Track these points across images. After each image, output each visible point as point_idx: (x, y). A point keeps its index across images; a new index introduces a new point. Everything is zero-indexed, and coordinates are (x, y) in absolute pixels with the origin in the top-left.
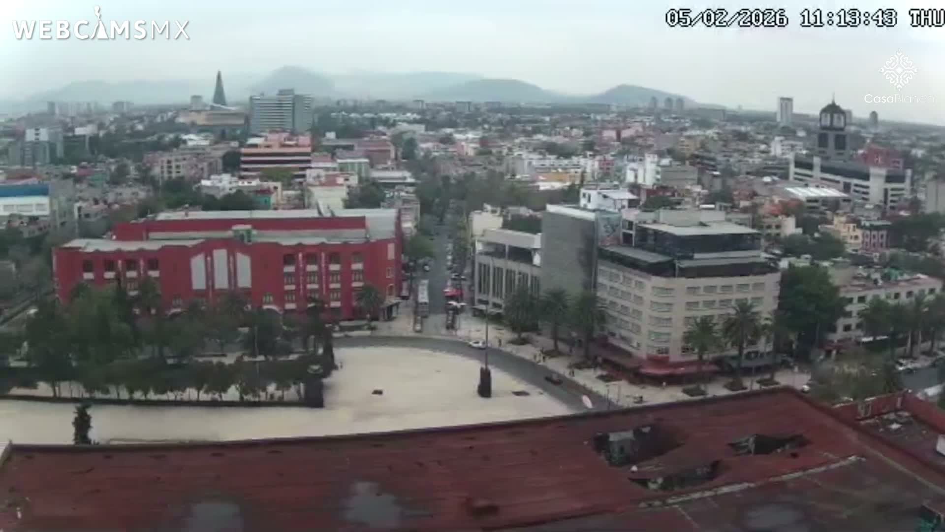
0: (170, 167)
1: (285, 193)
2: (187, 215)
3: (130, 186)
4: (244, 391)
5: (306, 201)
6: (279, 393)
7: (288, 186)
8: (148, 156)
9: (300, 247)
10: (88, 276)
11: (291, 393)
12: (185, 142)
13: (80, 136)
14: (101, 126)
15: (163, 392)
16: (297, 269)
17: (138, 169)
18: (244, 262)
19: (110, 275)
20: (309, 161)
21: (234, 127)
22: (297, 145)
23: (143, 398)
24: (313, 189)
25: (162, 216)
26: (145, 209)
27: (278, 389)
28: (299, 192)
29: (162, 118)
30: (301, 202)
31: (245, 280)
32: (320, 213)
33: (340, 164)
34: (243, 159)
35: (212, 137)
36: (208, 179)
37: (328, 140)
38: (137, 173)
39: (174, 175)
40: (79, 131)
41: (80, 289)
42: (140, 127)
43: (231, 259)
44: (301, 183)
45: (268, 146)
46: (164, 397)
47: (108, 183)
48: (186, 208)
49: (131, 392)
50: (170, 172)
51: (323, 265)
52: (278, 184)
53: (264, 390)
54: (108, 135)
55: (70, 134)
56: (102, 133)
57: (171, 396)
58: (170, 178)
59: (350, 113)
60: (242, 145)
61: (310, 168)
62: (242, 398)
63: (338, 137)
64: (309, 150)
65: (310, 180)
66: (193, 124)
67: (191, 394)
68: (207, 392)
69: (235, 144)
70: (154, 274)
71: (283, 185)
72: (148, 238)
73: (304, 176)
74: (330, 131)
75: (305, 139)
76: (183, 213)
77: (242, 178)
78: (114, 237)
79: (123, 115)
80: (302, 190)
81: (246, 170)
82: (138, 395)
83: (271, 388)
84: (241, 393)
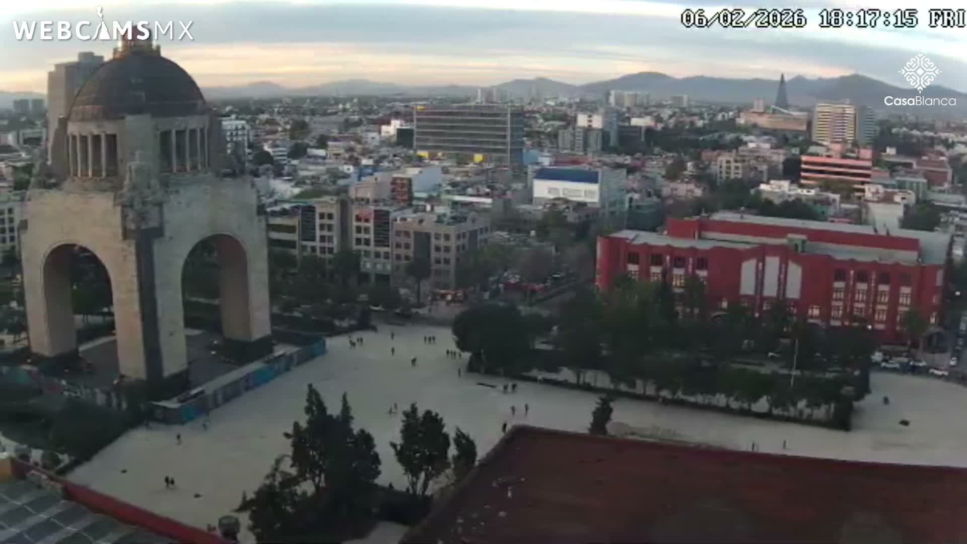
0: (729, 168)
1: (845, 206)
2: (742, 217)
3: (687, 183)
4: (774, 404)
5: (864, 216)
6: (807, 411)
7: (846, 198)
8: (706, 154)
9: (853, 263)
10: (633, 268)
11: (820, 413)
12: (746, 143)
13: (636, 127)
14: (659, 119)
15: (693, 394)
16: (847, 286)
17: (696, 166)
18: (795, 272)
19: (656, 270)
20: (867, 176)
21: (797, 134)
22: (857, 158)
23: (669, 396)
24: (871, 205)
25: (718, 216)
26: (699, 206)
27: (808, 406)
28: (855, 206)
29: (723, 116)
30: (858, 217)
31: (794, 291)
32: (876, 230)
33: (898, 181)
34: (803, 166)
35: (774, 140)
36: (767, 183)
37: (889, 156)
38: (694, 170)
39: (732, 176)
40: (635, 122)
41: (622, 280)
42: (700, 123)
43: (783, 266)
44: (859, 198)
45: (829, 156)
46: (692, 399)
47: (663, 177)
48: (743, 212)
49: (659, 389)
50: (728, 173)
51: (873, 285)
52: (837, 197)
53: (795, 404)
54: (665, 129)
55: (626, 124)
56: (660, 126)
57: (700, 399)
58: (728, 178)
59: (911, 129)
60: (803, 152)
61: (868, 183)
62: (770, 410)
63: (899, 152)
64: (868, 164)
65: (868, 195)
66: (755, 126)
67: (721, 399)
68: (737, 399)
69: (796, 151)
70: (703, 273)
71: (841, 198)
72: (700, 237)
73: (863, 191)
74: (891, 146)
75: (867, 153)
76: (738, 216)
77: (802, 186)
78: (666, 232)
79: (683, 110)
80: (860, 205)
81: (806, 178)
82: (665, 393)
83: (802, 404)
84: (771, 405)
